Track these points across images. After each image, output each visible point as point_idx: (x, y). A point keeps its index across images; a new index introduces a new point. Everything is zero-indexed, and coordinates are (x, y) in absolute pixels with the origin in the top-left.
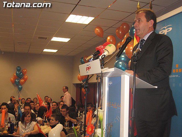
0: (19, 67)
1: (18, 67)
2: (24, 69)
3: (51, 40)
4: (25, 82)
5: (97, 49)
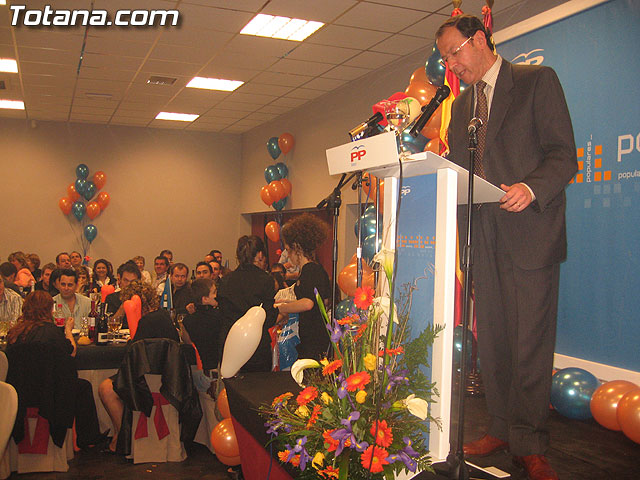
0: (83, 166)
1: (80, 166)
2: (99, 173)
3: (188, 86)
4: (102, 210)
5: (376, 108)
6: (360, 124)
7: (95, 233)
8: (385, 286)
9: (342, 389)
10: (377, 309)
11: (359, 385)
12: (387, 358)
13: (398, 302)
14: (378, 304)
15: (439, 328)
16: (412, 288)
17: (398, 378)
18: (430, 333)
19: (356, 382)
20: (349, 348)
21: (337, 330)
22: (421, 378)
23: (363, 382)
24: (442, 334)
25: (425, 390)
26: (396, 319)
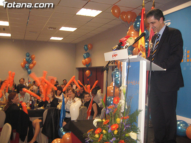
1: (27, 53)
2: (33, 55)
3: (60, 30)
4: (34, 66)
5: (120, 41)
6: (115, 45)
7: (30, 72)
8: (123, 97)
9: (110, 130)
10: (120, 104)
11: (115, 128)
12: (123, 120)
13: (127, 102)
14: (121, 103)
15: (140, 111)
16: (132, 98)
17: (127, 126)
18: (137, 112)
19: (114, 127)
20: (111, 116)
21: (108, 111)
22: (135, 126)
23: (116, 127)
24: (141, 112)
25: (135, 130)
26: (126, 107)
